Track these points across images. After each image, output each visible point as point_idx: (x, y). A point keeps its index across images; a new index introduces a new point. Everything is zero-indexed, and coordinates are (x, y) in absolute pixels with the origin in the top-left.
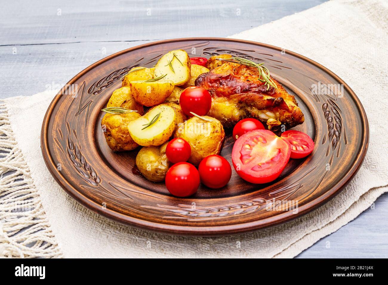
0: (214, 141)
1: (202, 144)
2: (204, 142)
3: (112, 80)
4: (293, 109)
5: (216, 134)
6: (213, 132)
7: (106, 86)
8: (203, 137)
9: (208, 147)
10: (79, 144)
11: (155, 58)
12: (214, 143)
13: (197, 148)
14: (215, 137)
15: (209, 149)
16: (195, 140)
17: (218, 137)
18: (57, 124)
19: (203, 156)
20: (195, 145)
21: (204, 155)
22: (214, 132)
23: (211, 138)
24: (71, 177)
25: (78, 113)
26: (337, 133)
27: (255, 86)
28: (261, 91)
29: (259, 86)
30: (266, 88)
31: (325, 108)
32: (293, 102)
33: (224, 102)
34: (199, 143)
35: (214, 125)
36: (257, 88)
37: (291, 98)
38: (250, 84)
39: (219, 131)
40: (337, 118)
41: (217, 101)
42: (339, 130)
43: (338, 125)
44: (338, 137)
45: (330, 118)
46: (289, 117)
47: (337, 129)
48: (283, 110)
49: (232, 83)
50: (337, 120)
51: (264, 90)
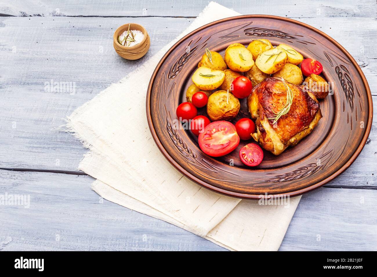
0: (218, 113)
2: (213, 108)
3: (267, 34)
4: (267, 141)
5: (222, 111)
6: (221, 108)
7: (259, 35)
8: (215, 106)
10: (196, 53)
11: (309, 42)
12: (217, 113)
13: (209, 107)
14: (220, 112)
15: (213, 113)
16: (211, 103)
18: (204, 34)
20: (209, 105)
22: (221, 109)
23: (217, 110)
24: (168, 63)
25: (222, 37)
26: (283, 180)
27: (270, 111)
28: (267, 117)
29: (271, 113)
30: (271, 118)
31: (312, 166)
32: (280, 140)
33: (256, 102)
34: (211, 106)
35: (226, 106)
36: (269, 113)
37: (281, 137)
38: (269, 108)
39: (225, 111)
40: (301, 175)
41: (255, 98)
42: (287, 180)
43: (292, 178)
44: (278, 181)
45: (299, 172)
46: (262, 143)
47: (287, 179)
48: (262, 137)
49: (266, 97)
50: (299, 177)
51: (268, 117)
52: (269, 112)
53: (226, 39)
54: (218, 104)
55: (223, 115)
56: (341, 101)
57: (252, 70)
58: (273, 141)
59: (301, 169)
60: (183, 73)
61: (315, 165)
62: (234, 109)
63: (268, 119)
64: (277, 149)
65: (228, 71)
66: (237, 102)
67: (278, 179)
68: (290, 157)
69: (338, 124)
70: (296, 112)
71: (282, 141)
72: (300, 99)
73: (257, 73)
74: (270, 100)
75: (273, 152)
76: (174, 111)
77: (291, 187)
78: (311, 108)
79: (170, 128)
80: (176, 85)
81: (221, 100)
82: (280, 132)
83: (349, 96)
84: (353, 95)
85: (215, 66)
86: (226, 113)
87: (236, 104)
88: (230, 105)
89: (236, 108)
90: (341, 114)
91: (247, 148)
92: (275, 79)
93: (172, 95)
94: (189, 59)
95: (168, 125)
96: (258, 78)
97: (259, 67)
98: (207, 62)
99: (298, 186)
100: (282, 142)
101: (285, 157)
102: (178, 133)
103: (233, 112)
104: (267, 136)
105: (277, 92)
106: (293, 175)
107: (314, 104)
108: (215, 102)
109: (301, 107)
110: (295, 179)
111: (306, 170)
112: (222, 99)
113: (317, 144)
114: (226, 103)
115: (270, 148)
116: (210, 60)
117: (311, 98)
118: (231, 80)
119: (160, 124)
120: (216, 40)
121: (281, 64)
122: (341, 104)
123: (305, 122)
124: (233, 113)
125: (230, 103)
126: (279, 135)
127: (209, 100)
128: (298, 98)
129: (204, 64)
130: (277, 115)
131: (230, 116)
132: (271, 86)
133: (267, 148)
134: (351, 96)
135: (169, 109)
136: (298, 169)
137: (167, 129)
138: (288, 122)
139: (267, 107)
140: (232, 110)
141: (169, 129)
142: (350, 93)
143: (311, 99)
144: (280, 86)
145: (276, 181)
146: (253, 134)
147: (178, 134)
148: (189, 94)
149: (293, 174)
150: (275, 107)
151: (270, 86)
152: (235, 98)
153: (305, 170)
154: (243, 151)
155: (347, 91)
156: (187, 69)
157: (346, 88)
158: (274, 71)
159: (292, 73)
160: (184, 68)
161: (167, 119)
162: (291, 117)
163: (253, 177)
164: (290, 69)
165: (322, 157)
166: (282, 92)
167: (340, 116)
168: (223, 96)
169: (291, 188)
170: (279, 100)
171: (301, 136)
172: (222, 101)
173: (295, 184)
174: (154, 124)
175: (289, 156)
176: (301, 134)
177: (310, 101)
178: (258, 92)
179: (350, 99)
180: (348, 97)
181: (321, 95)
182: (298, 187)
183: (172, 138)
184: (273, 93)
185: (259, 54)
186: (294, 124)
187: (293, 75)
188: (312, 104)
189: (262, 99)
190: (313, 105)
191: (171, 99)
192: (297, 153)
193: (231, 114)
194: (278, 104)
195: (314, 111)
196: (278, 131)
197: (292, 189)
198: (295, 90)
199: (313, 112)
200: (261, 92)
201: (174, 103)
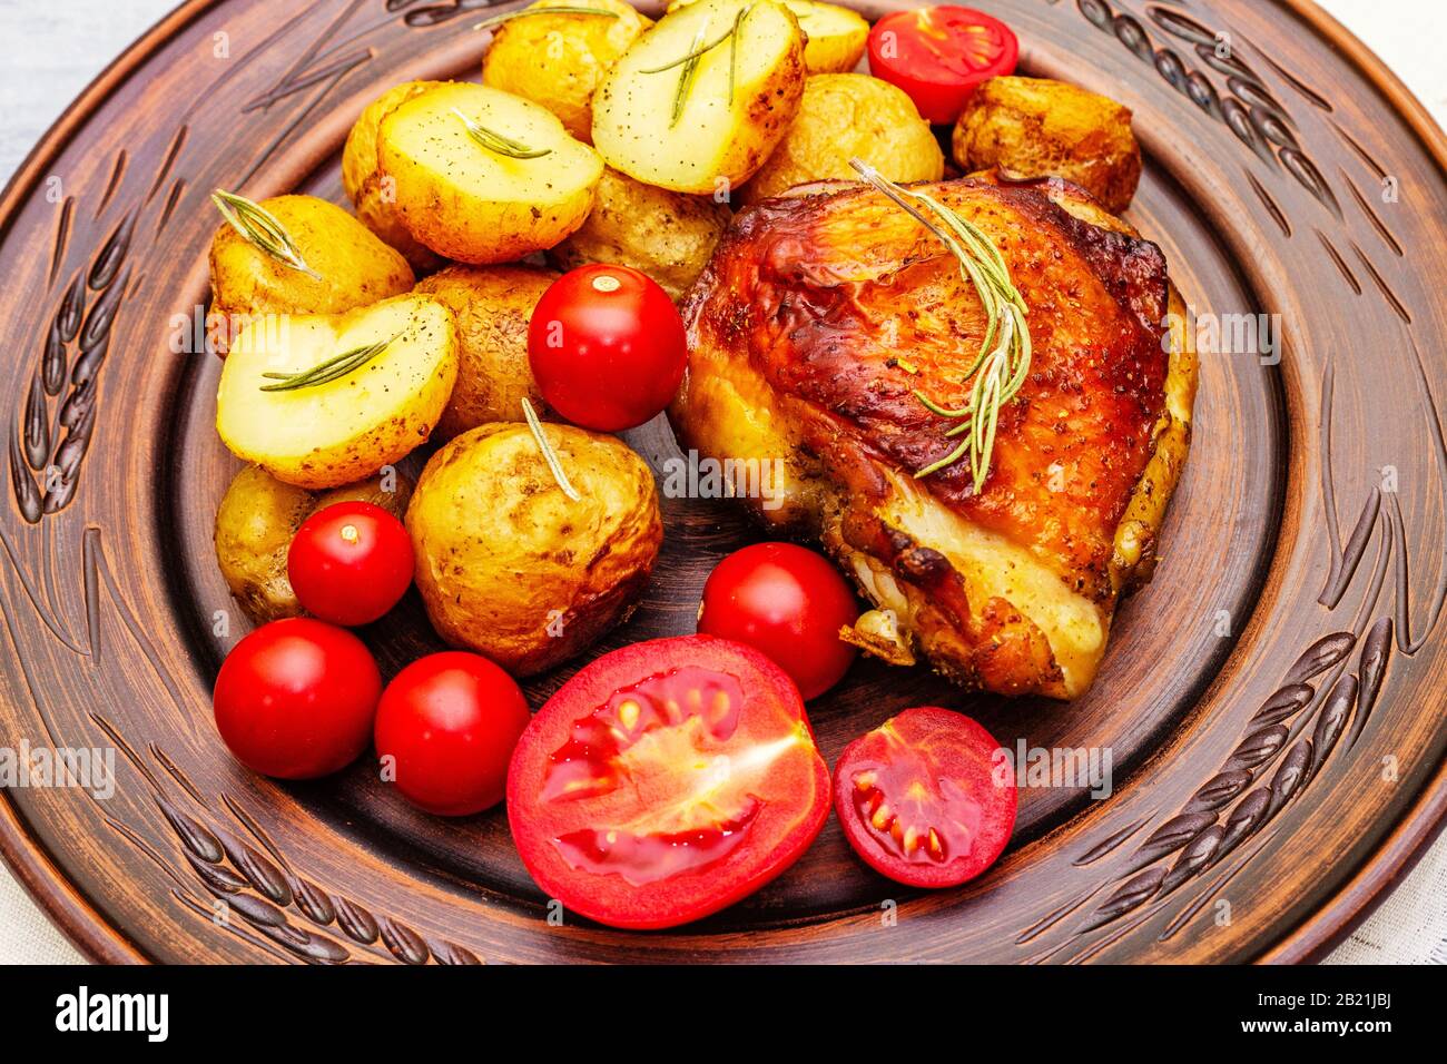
0: (530, 595)
1: (468, 584)
2: (479, 577)
4: (987, 632)
5: (553, 568)
6: (540, 551)
8: (487, 553)
9: (495, 607)
10: (143, 267)
12: (525, 600)
13: (447, 586)
14: (545, 579)
15: (491, 616)
16: (448, 547)
17: (556, 585)
18: (135, 125)
19: (460, 631)
20: (442, 569)
21: (466, 630)
22: (545, 556)
23: (519, 576)
25: (267, 101)
26: (1209, 844)
27: (902, 412)
28: (903, 462)
29: (917, 427)
30: (939, 455)
31: (1324, 661)
32: (1065, 580)
33: (759, 404)
34: (457, 571)
35: (574, 521)
36: (898, 431)
37: (1063, 558)
38: (884, 395)
39: (575, 559)
40: (1301, 758)
41: (732, 380)
42: (1236, 834)
43: (1260, 804)
44: (1186, 870)
45: (1275, 739)
46: (953, 659)
47: (1232, 824)
48: (937, 615)
49: (815, 337)
50: (1294, 771)
51: (917, 459)
52: (898, 422)
53: (297, 102)
54: (506, 529)
55: (576, 597)
56: (1231, 182)
57: (605, 212)
58: (1027, 613)
59: (1273, 714)
60: (114, 437)
61: (1342, 645)
62: (629, 517)
63: (918, 475)
64: (1070, 657)
65: (447, 282)
66: (626, 456)
67: (1176, 856)
68: (1145, 671)
69: (1303, 321)
70: (1058, 350)
71: (1081, 584)
72: (1038, 254)
73: (645, 213)
74: (863, 343)
75: (1057, 690)
76: (188, 732)
77: (1294, 867)
78: (1123, 283)
79: (226, 862)
80: (105, 546)
81: (514, 499)
82: (1040, 528)
83: (1262, 135)
84: (1275, 113)
85: (336, 287)
86: (590, 568)
87: (627, 477)
88: (591, 503)
89: (639, 506)
90: (1282, 260)
91: (892, 744)
92: (798, 203)
93: (114, 622)
94: (107, 330)
95: (197, 853)
96: (661, 248)
97: (642, 174)
98: (266, 281)
99: (1339, 837)
100: (1078, 591)
101: (1117, 689)
102: (299, 874)
103: (635, 544)
104: (969, 594)
105: (872, 274)
106: (1249, 782)
107: (1128, 250)
108: (472, 528)
109: (1067, 303)
110: (1277, 800)
111: (1308, 709)
112: (513, 486)
113: (1258, 508)
114: (556, 497)
115: (1031, 671)
116: (287, 260)
117: (1091, 227)
118: (497, 332)
119: (136, 871)
120: (232, 137)
121: (780, 92)
122: (1242, 197)
123: (1142, 391)
124: (638, 551)
125: (590, 487)
126: (1037, 548)
127: (418, 534)
128: (1025, 253)
129: (255, 306)
130: (968, 417)
131: (624, 582)
132: (808, 251)
133: (1013, 680)
134: (1268, 126)
135: (145, 735)
136: (1255, 728)
137: (209, 880)
138: (1050, 433)
139: (866, 400)
140: (622, 534)
141: (220, 876)
142: (1257, 115)
143: (1090, 233)
144: (864, 226)
145: (1166, 874)
146: (852, 625)
147: (306, 878)
148: (246, 556)
149: (1246, 770)
150: (920, 374)
151: (800, 251)
152: (596, 444)
153: (1301, 705)
154: (868, 763)
155: (1229, 105)
156: (133, 403)
157: (1213, 91)
158: (753, 158)
159: (862, 125)
160: (108, 405)
161: (172, 812)
162: (1044, 395)
163: (1006, 930)
164: (840, 106)
165: (1346, 574)
166: (907, 260)
167: (1283, 274)
168: (508, 459)
169: (1302, 875)
170: (914, 316)
171: (1155, 497)
172: (522, 497)
173: (1304, 831)
174: (96, 896)
175: (1137, 668)
176: (1150, 481)
177: (1091, 244)
178: (734, 331)
179: (1276, 149)
180: (1254, 137)
181: (1107, 193)
182: (1342, 847)
183: (278, 932)
184: (858, 288)
185: (591, 95)
186: (1090, 434)
187: (877, 133)
188: (1117, 262)
189: (799, 357)
190: (1126, 260)
191: (124, 660)
192: (1171, 624)
193: (622, 562)
194: (928, 347)
195: (1149, 300)
196: (1025, 525)
197: (1312, 878)
198: (978, 210)
199: (1146, 310)
200: (761, 318)
201: (162, 671)
